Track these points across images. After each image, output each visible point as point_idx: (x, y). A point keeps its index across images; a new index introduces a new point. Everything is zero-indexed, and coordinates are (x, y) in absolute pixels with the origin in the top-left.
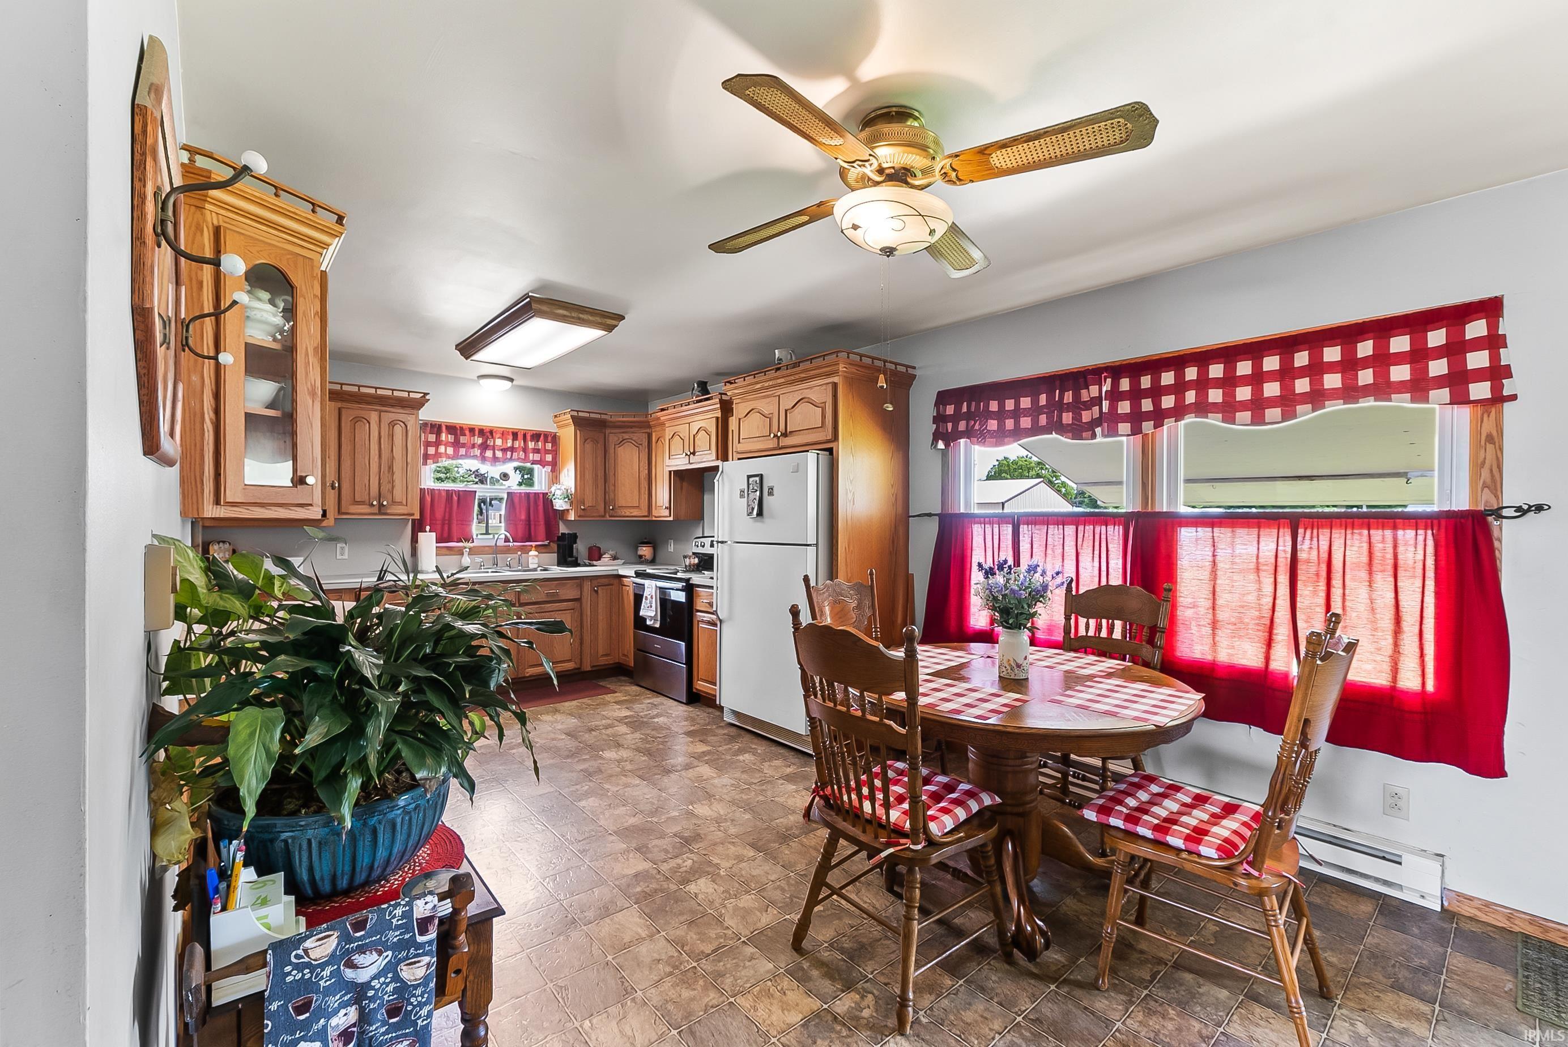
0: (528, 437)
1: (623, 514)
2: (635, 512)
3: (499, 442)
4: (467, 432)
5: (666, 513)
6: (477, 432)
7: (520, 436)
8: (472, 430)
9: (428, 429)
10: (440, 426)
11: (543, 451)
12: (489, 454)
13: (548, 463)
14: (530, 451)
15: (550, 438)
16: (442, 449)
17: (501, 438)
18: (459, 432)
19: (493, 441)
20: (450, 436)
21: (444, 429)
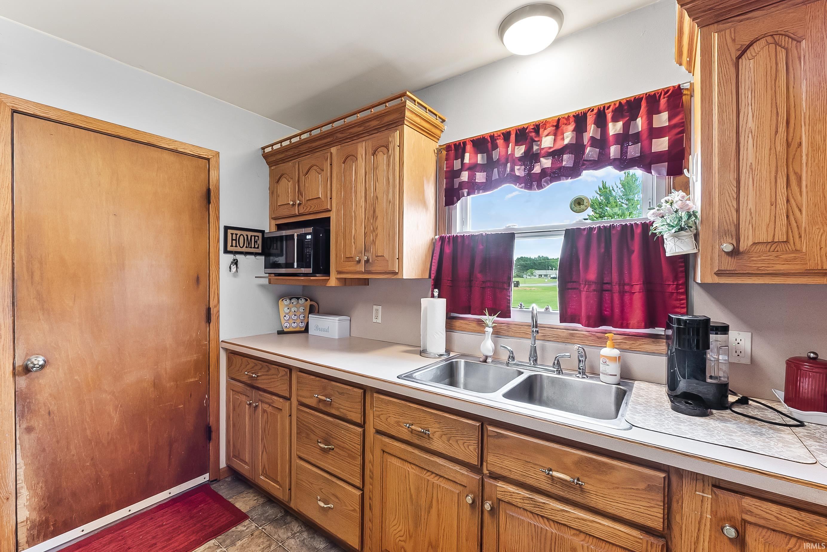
0: (609, 116)
4: (500, 143)
7: (590, 119)
8: (506, 135)
9: (452, 153)
10: (465, 143)
11: (647, 136)
12: (537, 168)
13: (658, 159)
16: (466, 177)
17: (555, 135)
18: (489, 145)
19: (540, 145)
20: (479, 156)
21: (469, 147)
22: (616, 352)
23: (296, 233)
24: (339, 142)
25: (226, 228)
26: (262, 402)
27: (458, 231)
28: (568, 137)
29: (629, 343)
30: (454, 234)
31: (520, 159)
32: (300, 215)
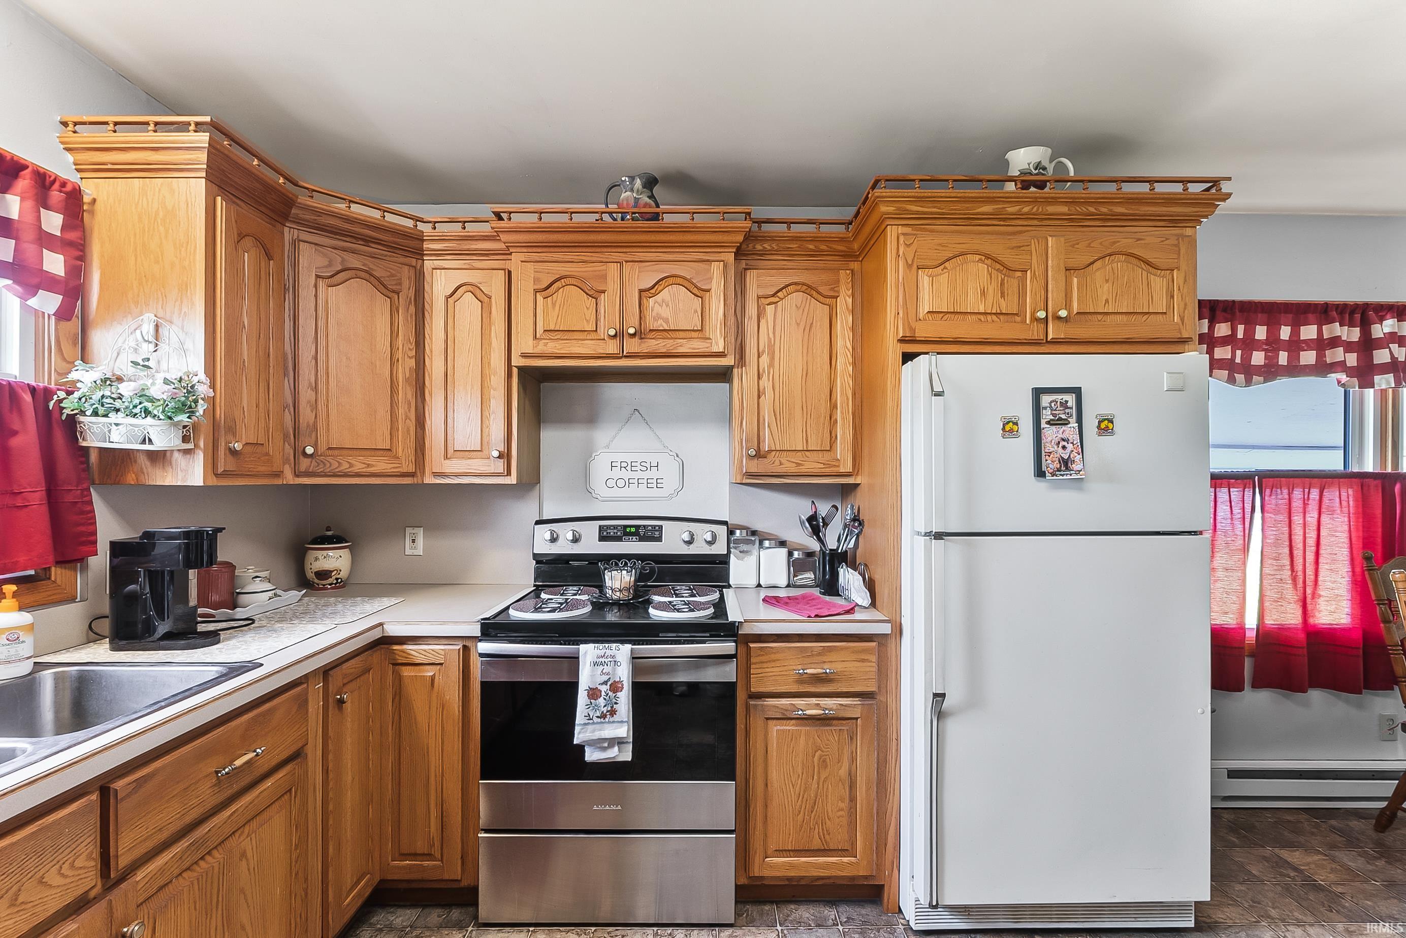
1: (345, 466)
2: (381, 465)
5: (500, 466)
11: (28, 235)
13: (49, 283)
15: (56, 195)
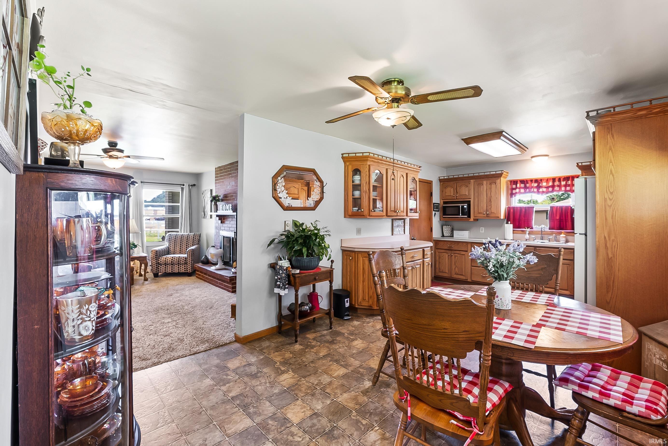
0: (562, 179)
3: (544, 184)
4: (529, 182)
6: (534, 181)
7: (557, 180)
8: (531, 181)
9: (513, 183)
10: (517, 181)
12: (541, 190)
14: (563, 186)
16: (517, 190)
17: (547, 182)
18: (526, 182)
19: (542, 184)
20: (522, 185)
21: (519, 182)
22: (565, 236)
23: (461, 205)
24: (475, 179)
25: (434, 203)
26: (455, 254)
27: (513, 205)
28: (551, 184)
29: (568, 234)
30: (512, 206)
31: (535, 187)
32: (456, 199)
